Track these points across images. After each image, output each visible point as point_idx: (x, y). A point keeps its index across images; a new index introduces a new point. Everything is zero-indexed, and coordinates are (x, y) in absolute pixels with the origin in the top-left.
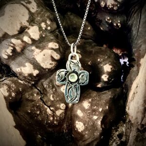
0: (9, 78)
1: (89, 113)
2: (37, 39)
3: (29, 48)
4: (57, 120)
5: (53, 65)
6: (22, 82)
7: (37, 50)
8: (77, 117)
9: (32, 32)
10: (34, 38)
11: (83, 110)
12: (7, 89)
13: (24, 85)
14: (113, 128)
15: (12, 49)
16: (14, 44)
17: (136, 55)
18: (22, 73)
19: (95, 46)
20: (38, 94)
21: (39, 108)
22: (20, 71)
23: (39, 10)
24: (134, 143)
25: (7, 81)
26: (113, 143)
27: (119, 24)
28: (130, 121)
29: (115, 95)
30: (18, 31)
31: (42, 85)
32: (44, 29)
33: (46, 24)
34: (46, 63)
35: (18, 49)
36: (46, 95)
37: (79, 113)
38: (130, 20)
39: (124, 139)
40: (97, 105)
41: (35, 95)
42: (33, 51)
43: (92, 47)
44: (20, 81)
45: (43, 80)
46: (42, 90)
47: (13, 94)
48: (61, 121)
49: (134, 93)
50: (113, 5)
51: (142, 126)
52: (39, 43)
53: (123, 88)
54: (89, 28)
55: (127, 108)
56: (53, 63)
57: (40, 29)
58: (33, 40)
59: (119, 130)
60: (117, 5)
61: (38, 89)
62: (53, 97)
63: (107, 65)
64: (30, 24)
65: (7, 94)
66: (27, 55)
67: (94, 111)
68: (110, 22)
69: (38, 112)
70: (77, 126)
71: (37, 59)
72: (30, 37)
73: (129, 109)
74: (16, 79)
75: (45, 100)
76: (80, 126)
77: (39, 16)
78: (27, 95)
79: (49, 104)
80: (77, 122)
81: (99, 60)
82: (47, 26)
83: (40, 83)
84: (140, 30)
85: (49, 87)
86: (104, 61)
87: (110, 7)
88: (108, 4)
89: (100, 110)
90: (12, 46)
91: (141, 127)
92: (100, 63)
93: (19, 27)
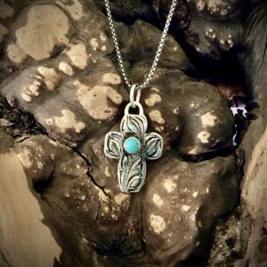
0: (33, 137)
1: (174, 200)
2: (83, 68)
3: (68, 83)
4: (115, 212)
5: (111, 114)
6: (55, 143)
7: (83, 87)
8: (153, 206)
9: (75, 55)
10: (77, 64)
11: (164, 194)
12: (29, 155)
13: (58, 148)
14: (218, 228)
15: (39, 84)
16: (42, 76)
17: (260, 96)
18: (56, 127)
19: (185, 80)
20: (82, 165)
21: (84, 189)
22: (52, 124)
23: (87, 15)
24: (256, 254)
25: (30, 141)
26: (217, 254)
27: (229, 42)
28: (249, 215)
29: (222, 169)
30: (51, 53)
31: (91, 149)
33: (99, 40)
34: (98, 109)
35: (50, 85)
36: (97, 166)
37: (157, 199)
38: (249, 34)
39: (237, 248)
40: (190, 186)
41: (78, 167)
42: (75, 88)
43: (181, 83)
44: (51, 141)
45: (92, 141)
46: (89, 159)
47: (40, 165)
48: (124, 213)
49: (257, 165)
50: (218, 6)
52: (86, 75)
53: (236, 157)
54: (175, 49)
55: (244, 191)
56: (111, 109)
57: (89, 49)
58: (76, 69)
59: (229, 231)
60: (226, 8)
61: (83, 157)
62: (110, 171)
63: (208, 115)
64: (70, 40)
65: (28, 164)
66: (64, 95)
67: (184, 196)
68: (214, 37)
69: (83, 198)
70: (153, 223)
71: (83, 103)
72: (70, 63)
73: (247, 193)
74: (44, 137)
75: (94, 176)
76: (157, 223)
77: (87, 26)
78: (63, 167)
79: (102, 183)
80: (152, 216)
81: (192, 105)
82: (101, 45)
83: (86, 146)
86: (201, 106)
87: (215, 10)
88: (210, 6)
89: (195, 194)
92: (195, 110)
93: (52, 46)
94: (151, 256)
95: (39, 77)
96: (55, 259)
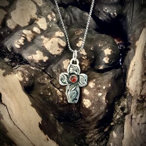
0: (22, 66)
1: (94, 91)
2: (45, 29)
3: (38, 38)
4: (66, 100)
5: (61, 51)
6: (33, 68)
7: (46, 39)
9: (41, 23)
10: (42, 28)
11: (89, 89)
12: (21, 75)
13: (35, 70)
14: (116, 103)
15: (24, 39)
16: (25, 35)
17: (131, 39)
18: (33, 60)
19: (95, 33)
20: (48, 78)
21: (50, 90)
22: (31, 58)
23: (45, 4)
25: (21, 68)
26: (116, 115)
27: (115, 13)
28: (130, 94)
29: (116, 75)
30: (29, 23)
31: (52, 70)
32: (50, 20)
33: (52, 16)
34: (54, 49)
35: (29, 39)
36: (55, 78)
37: (86, 92)
38: (124, 9)
40: (101, 84)
41: (46, 79)
42: (42, 40)
43: (93, 35)
44: (31, 67)
45: (52, 66)
46: (51, 75)
47: (27, 79)
49: (133, 71)
52: (47, 33)
53: (122, 69)
55: (127, 83)
56: (60, 49)
57: (47, 20)
58: (41, 30)
59: (122, 104)
61: (48, 74)
63: (107, 49)
64: (38, 16)
65: (21, 79)
66: (37, 44)
67: (99, 89)
68: (108, 11)
69: (50, 94)
70: (85, 103)
71: (46, 47)
72: (39, 27)
73: (129, 84)
74: (28, 65)
75: (54, 83)
76: (87, 103)
77: (45, 9)
78: (38, 80)
79: (59, 86)
80: (84, 100)
81: (100, 45)
82: (53, 18)
83: (49, 69)
84: (134, 17)
85: (58, 71)
86: (104, 46)
89: (104, 88)
90: (24, 37)
91: (141, 98)
92: (101, 48)
93: (29, 19)
94: (85, 120)
95: (24, 35)
96: (39, 123)
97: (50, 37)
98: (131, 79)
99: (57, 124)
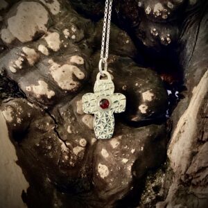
0: (16, 99)
1: (117, 154)
2: (56, 50)
3: (44, 61)
4: (73, 160)
5: (75, 86)
6: (32, 105)
7: (55, 65)
8: (101, 158)
9: (51, 40)
10: (52, 47)
11: (110, 149)
12: (11, 113)
13: (34, 109)
14: (148, 177)
15: (23, 60)
16: (25, 54)
18: (33, 93)
19: (133, 65)
20: (51, 123)
21: (51, 141)
22: (30, 90)
23: (63, 12)
24: (173, 198)
25: (13, 102)
26: (146, 197)
27: (168, 39)
28: (172, 169)
29: (155, 134)
30: (33, 37)
31: (58, 111)
32: (66, 37)
33: (70, 31)
34: (65, 82)
35: (31, 61)
36: (62, 125)
37: (104, 153)
38: (183, 34)
39: (161, 193)
40: (129, 145)
41: (48, 124)
42: (49, 65)
43: (130, 68)
44: (29, 104)
45: (59, 106)
46: (57, 118)
47: (19, 120)
48: (80, 161)
49: (180, 132)
50: (160, 12)
51: (187, 176)
52: (58, 56)
53: (166, 126)
54: (127, 42)
55: (169, 151)
56: (75, 83)
57: (62, 37)
58: (51, 51)
59: (157, 181)
60: (167, 13)
61: (52, 117)
62: (71, 129)
63: (148, 92)
64: (48, 29)
65: (10, 119)
66: (41, 69)
67: (124, 152)
68: (157, 34)
69: (50, 148)
70: (100, 170)
71: (54, 77)
72: (46, 46)
73: (171, 153)
74: (24, 100)
75: (59, 132)
76: (103, 170)
77: (62, 20)
78: (36, 123)
79: (65, 137)
80: (100, 165)
81: (137, 84)
82: (71, 34)
83: (55, 110)
84: (196, 48)
85: (67, 115)
86: (143, 86)
87: (158, 14)
88: (154, 11)
89: (133, 151)
90: (22, 57)
91: (185, 178)
92: (138, 88)
93: (34, 32)
94: (97, 195)
95: (23, 55)
96: (23, 191)
97: (61, 63)
98: (176, 145)
99: (55, 194)
